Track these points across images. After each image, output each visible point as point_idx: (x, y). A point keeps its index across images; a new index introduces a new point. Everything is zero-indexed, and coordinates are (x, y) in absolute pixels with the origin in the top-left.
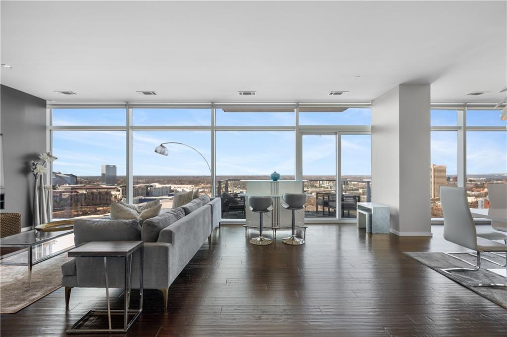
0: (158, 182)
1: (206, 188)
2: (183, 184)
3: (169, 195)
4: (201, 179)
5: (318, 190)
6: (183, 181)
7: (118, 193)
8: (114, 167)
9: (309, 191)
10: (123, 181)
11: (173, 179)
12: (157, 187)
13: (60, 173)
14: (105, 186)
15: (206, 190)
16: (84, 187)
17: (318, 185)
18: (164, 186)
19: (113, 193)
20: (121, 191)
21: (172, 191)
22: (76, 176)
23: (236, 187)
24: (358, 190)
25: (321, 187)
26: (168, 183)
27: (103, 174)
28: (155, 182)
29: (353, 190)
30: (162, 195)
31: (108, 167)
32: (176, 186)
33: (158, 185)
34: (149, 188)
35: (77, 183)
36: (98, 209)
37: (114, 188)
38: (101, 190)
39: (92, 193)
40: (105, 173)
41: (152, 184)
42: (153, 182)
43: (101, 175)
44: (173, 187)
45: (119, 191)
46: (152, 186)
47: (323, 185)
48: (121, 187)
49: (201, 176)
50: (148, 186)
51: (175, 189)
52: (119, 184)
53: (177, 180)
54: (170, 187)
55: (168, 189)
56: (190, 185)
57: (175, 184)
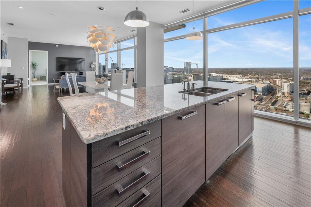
0: (216, 72)
1: (253, 78)
2: (233, 74)
3: (222, 82)
4: (249, 71)
6: (233, 72)
7: (191, 78)
10: (195, 71)
11: (227, 70)
13: (167, 67)
14: (186, 74)
15: (252, 80)
16: (176, 74)
18: (219, 75)
20: (193, 77)
21: (225, 79)
22: (173, 68)
26: (222, 73)
27: (185, 67)
31: (187, 63)
32: (228, 75)
33: (214, 74)
37: (190, 75)
40: (186, 66)
42: (212, 72)
43: (184, 68)
44: (225, 76)
45: (192, 77)
46: (210, 75)
48: (193, 75)
51: (227, 78)
52: (192, 73)
53: (230, 71)
54: (223, 76)
55: (221, 77)
56: (239, 76)
57: (227, 74)
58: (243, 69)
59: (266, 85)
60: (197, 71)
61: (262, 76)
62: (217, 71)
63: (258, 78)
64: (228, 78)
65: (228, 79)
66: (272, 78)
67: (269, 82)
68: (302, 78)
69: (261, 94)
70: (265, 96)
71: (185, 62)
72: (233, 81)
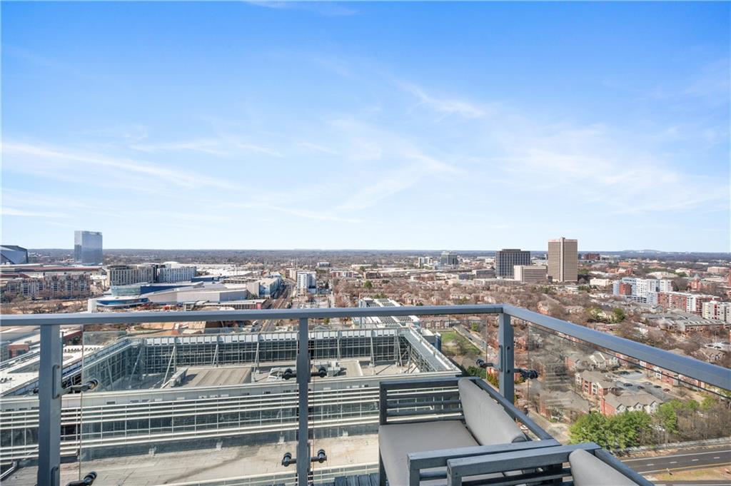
0: (178, 260)
1: (255, 269)
2: (217, 263)
3: (193, 280)
4: (247, 255)
5: (418, 271)
6: (219, 258)
7: (103, 277)
8: (98, 236)
9: (406, 272)
10: (115, 258)
11: (203, 255)
12: (172, 267)
14: (81, 266)
15: (254, 272)
16: (41, 269)
17: (418, 264)
18: (186, 265)
19: (94, 277)
20: (109, 274)
21: (200, 274)
22: (26, 250)
23: (301, 267)
24: (471, 271)
25: (423, 268)
26: (192, 261)
27: (78, 247)
28: (171, 261)
29: (464, 271)
30: (181, 281)
31: (86, 235)
32: (207, 266)
33: (174, 265)
34: (159, 270)
35: (27, 261)
36: (64, 304)
37: (97, 270)
38: (73, 273)
39: (55, 279)
40: (80, 243)
41: (165, 263)
42: (167, 260)
43: (73, 248)
44: (200, 268)
45: (104, 274)
46: (164, 266)
47: (425, 265)
48: (108, 268)
49: (248, 251)
50: (157, 266)
51: (204, 270)
52: (106, 263)
53: (209, 256)
54: (196, 267)
55: (192, 271)
56: (229, 265)
57: (205, 262)
58: (236, 252)
59: (275, 280)
60: (122, 257)
61: (268, 263)
62: (179, 256)
63: (263, 268)
64: (208, 271)
65: (207, 274)
66: (283, 267)
67: (279, 275)
68: (318, 264)
69: (269, 296)
70: (275, 300)
71: (77, 233)
72: (219, 278)
